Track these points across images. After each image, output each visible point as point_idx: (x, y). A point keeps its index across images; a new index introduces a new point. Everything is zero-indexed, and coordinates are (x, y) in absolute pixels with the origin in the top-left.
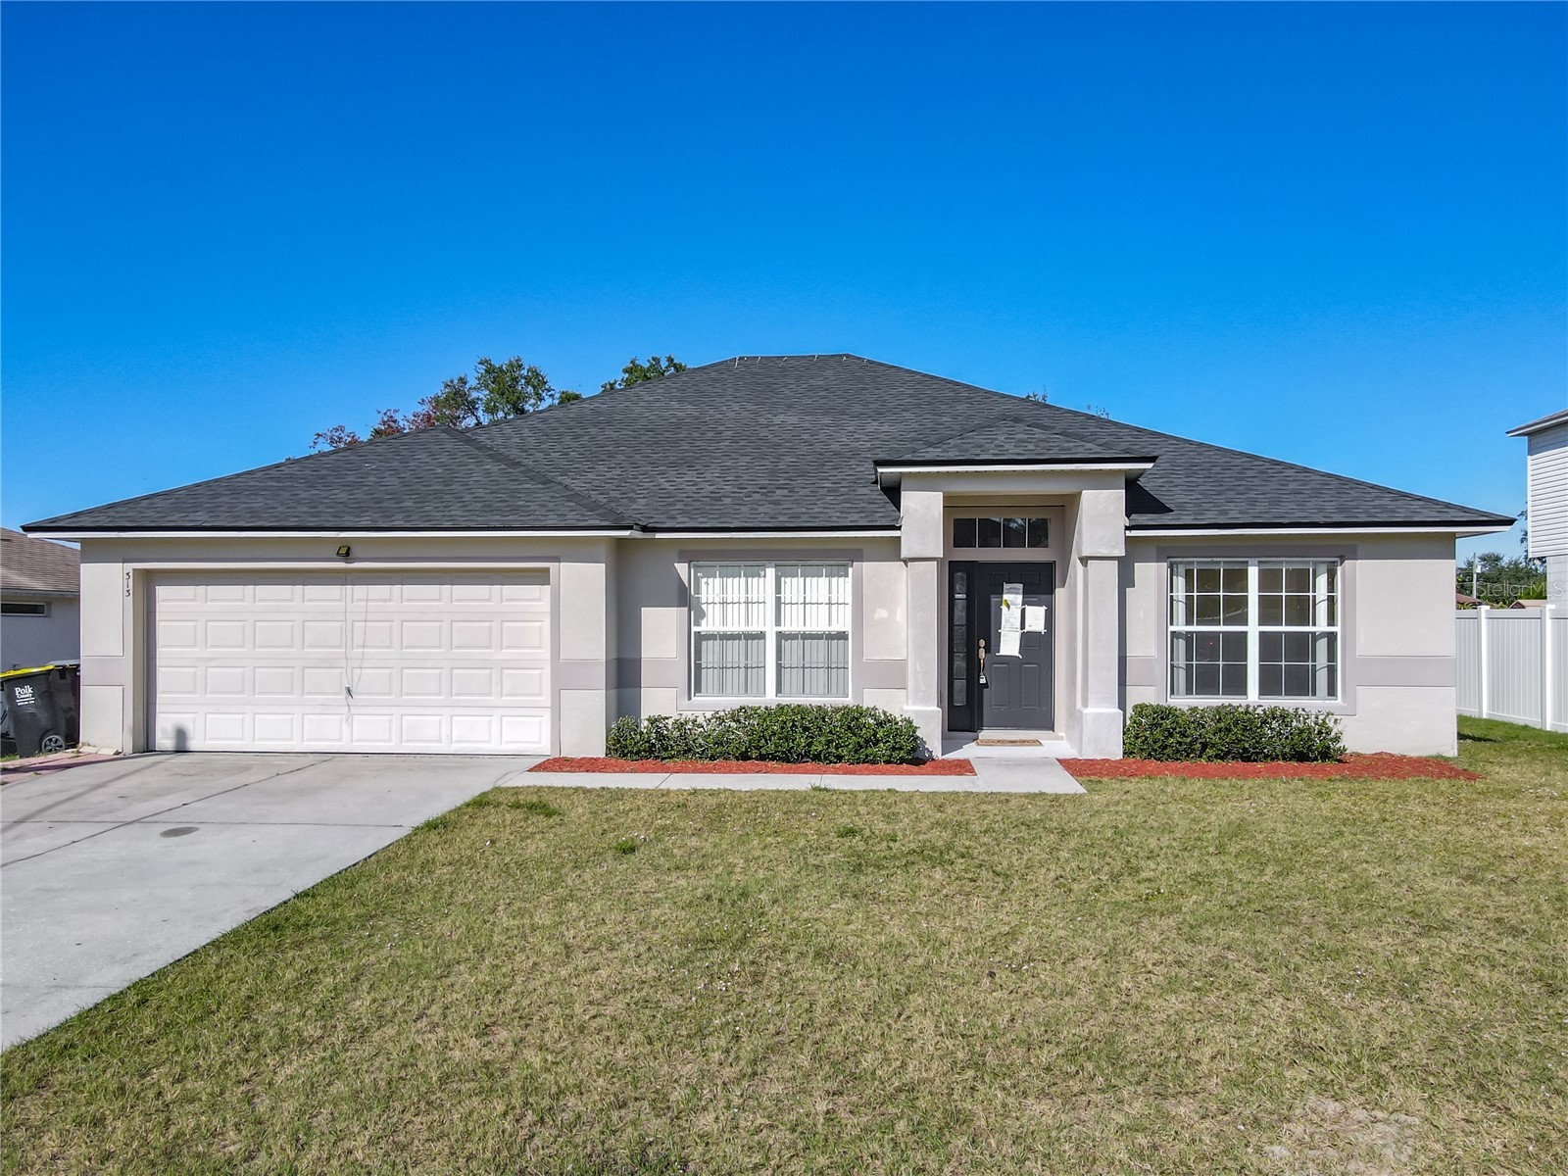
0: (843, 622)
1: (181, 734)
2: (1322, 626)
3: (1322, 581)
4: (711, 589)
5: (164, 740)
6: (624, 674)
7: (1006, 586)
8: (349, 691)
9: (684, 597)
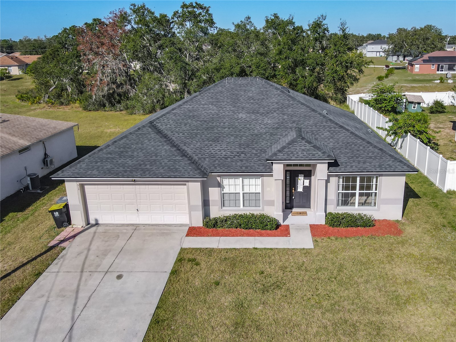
0: (259, 190)
1: (96, 220)
2: (374, 191)
3: (375, 180)
4: (226, 182)
5: (92, 222)
6: (206, 203)
7: (299, 175)
8: (137, 210)
9: (219, 185)
